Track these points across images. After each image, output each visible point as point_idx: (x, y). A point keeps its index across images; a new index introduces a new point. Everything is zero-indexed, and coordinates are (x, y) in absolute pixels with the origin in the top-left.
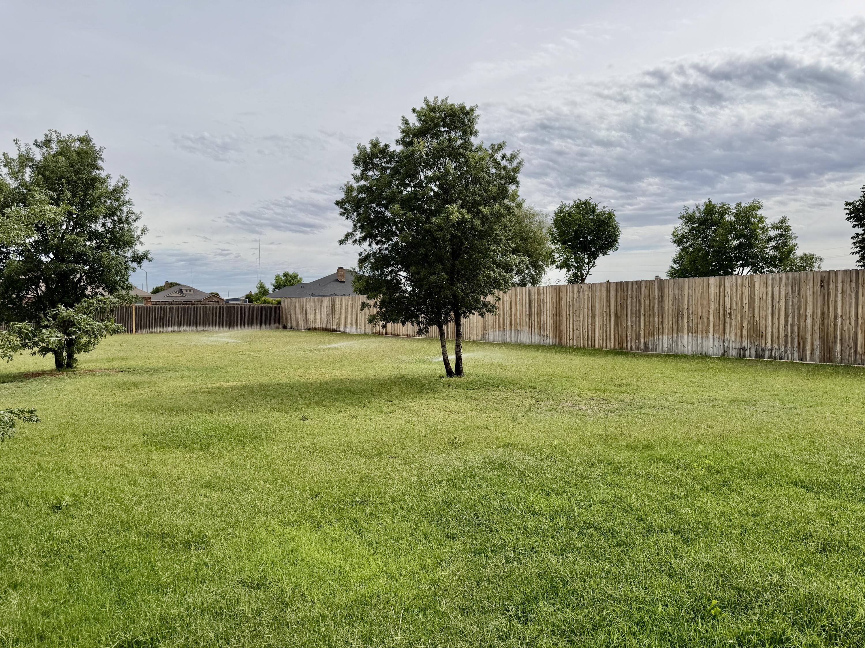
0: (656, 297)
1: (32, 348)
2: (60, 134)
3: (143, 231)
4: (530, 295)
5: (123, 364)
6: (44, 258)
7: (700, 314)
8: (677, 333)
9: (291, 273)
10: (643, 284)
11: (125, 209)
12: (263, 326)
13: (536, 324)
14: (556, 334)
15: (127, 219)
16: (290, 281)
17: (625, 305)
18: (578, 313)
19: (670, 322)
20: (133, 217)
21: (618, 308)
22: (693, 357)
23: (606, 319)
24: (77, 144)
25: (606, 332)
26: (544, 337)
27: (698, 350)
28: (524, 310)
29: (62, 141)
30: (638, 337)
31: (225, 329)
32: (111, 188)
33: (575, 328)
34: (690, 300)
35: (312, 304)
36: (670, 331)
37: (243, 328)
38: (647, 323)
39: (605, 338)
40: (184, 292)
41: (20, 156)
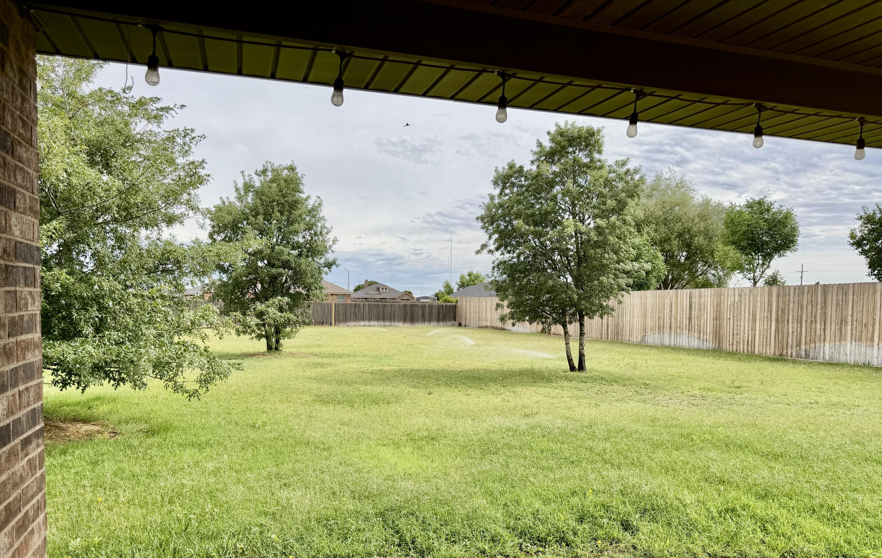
0: (819, 302)
1: (251, 334)
2: (273, 164)
3: (335, 241)
4: (691, 298)
5: (317, 350)
6: (260, 264)
7: (865, 321)
8: (840, 341)
9: (475, 272)
10: (806, 288)
11: (319, 224)
12: (441, 323)
13: (696, 327)
14: (716, 338)
15: (321, 233)
16: (473, 281)
17: (787, 311)
18: (739, 317)
19: (833, 329)
20: (325, 231)
21: (780, 313)
22: (856, 366)
23: (767, 325)
24: (285, 172)
25: (767, 338)
26: (703, 341)
27: (861, 360)
28: (685, 313)
29: (274, 170)
30: (799, 344)
31: (407, 325)
32: (310, 207)
33: (735, 333)
34: (855, 306)
35: (484, 303)
36: (833, 338)
37: (424, 325)
38: (808, 329)
39: (765, 343)
40: (381, 290)
41: (245, 184)
